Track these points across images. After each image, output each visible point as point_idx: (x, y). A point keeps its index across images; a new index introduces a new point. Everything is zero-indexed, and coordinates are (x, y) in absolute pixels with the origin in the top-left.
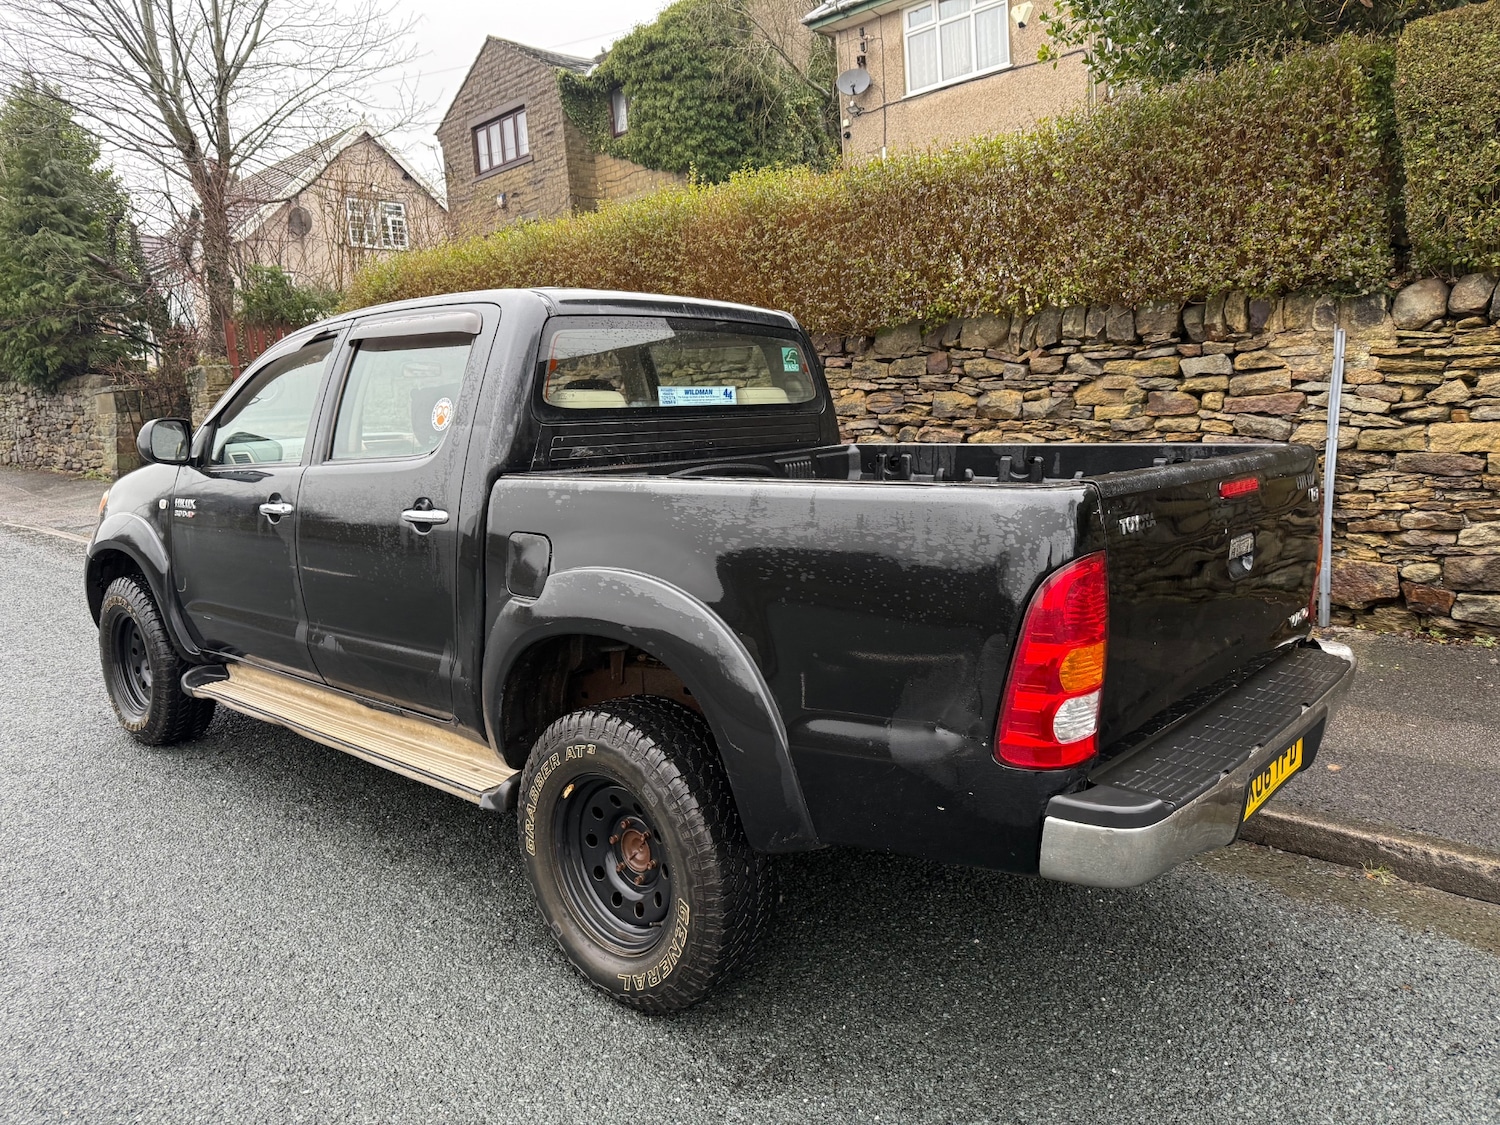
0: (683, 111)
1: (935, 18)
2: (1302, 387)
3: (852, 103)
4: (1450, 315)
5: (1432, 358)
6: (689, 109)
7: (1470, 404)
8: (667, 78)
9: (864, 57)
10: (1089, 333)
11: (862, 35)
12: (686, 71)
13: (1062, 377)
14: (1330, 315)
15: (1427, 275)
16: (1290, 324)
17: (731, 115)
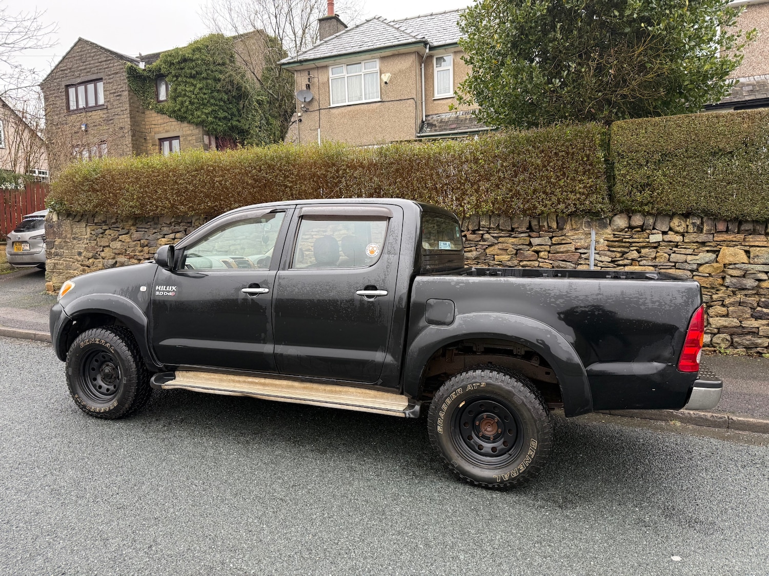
0: (202, 95)
1: (345, 73)
2: (580, 251)
3: (303, 106)
4: (631, 228)
5: (625, 242)
6: (205, 94)
7: (639, 259)
8: (193, 77)
9: (309, 85)
10: (492, 226)
11: (309, 75)
12: (204, 75)
13: (481, 243)
14: (589, 224)
15: (621, 212)
16: (574, 227)
17: (226, 99)
